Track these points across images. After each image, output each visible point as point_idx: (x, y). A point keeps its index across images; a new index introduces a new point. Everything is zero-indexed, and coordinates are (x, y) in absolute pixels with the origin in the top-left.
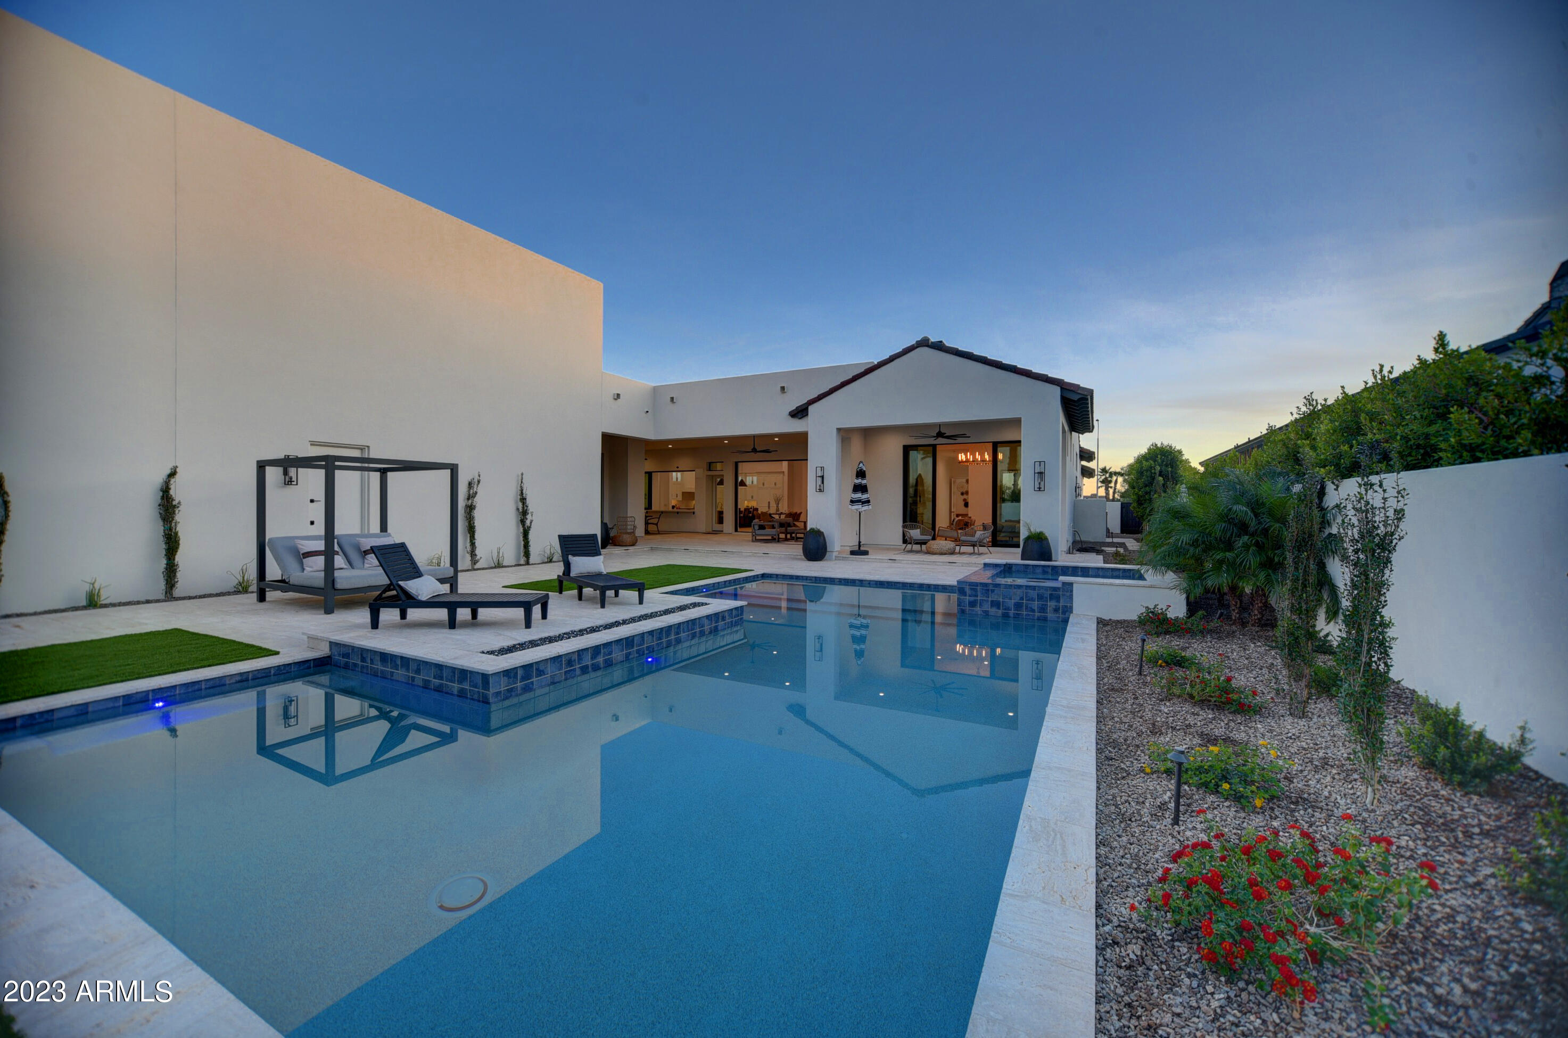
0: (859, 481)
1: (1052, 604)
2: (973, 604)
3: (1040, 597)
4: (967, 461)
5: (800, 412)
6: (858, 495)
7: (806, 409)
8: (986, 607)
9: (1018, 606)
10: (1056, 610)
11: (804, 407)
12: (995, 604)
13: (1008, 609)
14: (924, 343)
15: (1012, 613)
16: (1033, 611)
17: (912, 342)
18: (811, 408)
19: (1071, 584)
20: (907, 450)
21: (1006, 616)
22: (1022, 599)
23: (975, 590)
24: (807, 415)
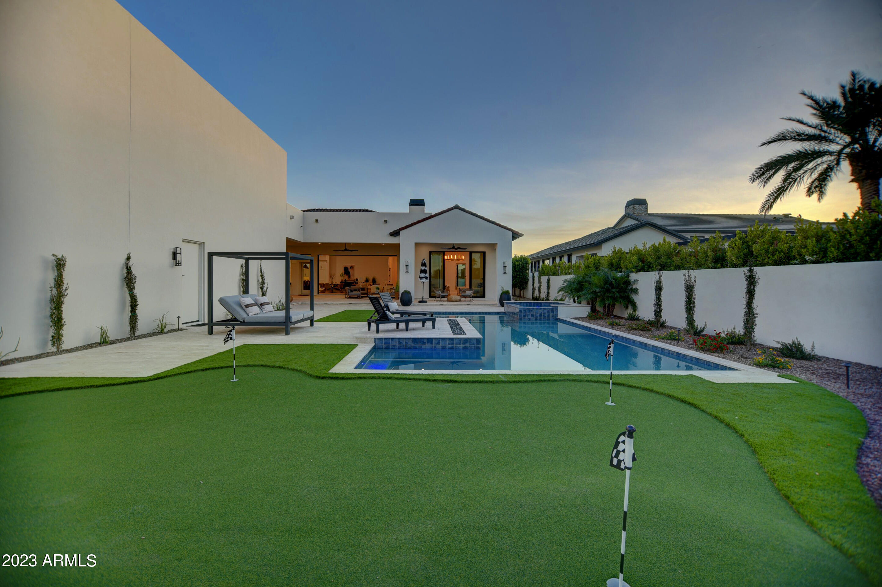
0: (424, 268)
1: (551, 314)
2: (525, 316)
3: (548, 312)
4: (450, 259)
5: (396, 234)
6: (423, 275)
7: (399, 232)
8: (530, 317)
9: (540, 316)
10: (553, 316)
11: (398, 231)
12: (533, 316)
13: (537, 317)
14: (457, 207)
15: (538, 318)
16: (545, 317)
17: (452, 206)
18: (401, 232)
19: (557, 307)
20: (431, 253)
21: (536, 319)
22: (541, 313)
23: (526, 311)
24: (399, 235)
